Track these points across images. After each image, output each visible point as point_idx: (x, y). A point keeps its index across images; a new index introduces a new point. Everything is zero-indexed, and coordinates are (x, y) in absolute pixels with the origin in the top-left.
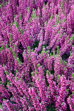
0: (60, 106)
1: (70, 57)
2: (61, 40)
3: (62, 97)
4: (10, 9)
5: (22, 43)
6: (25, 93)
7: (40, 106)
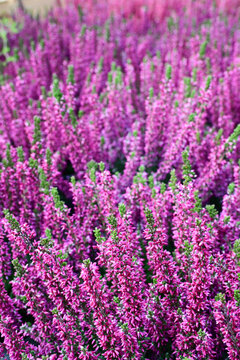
0: (192, 345)
1: (226, 198)
2: (197, 150)
3: (196, 311)
4: (43, 67)
5: (71, 159)
6: (71, 301)
7: (118, 338)
